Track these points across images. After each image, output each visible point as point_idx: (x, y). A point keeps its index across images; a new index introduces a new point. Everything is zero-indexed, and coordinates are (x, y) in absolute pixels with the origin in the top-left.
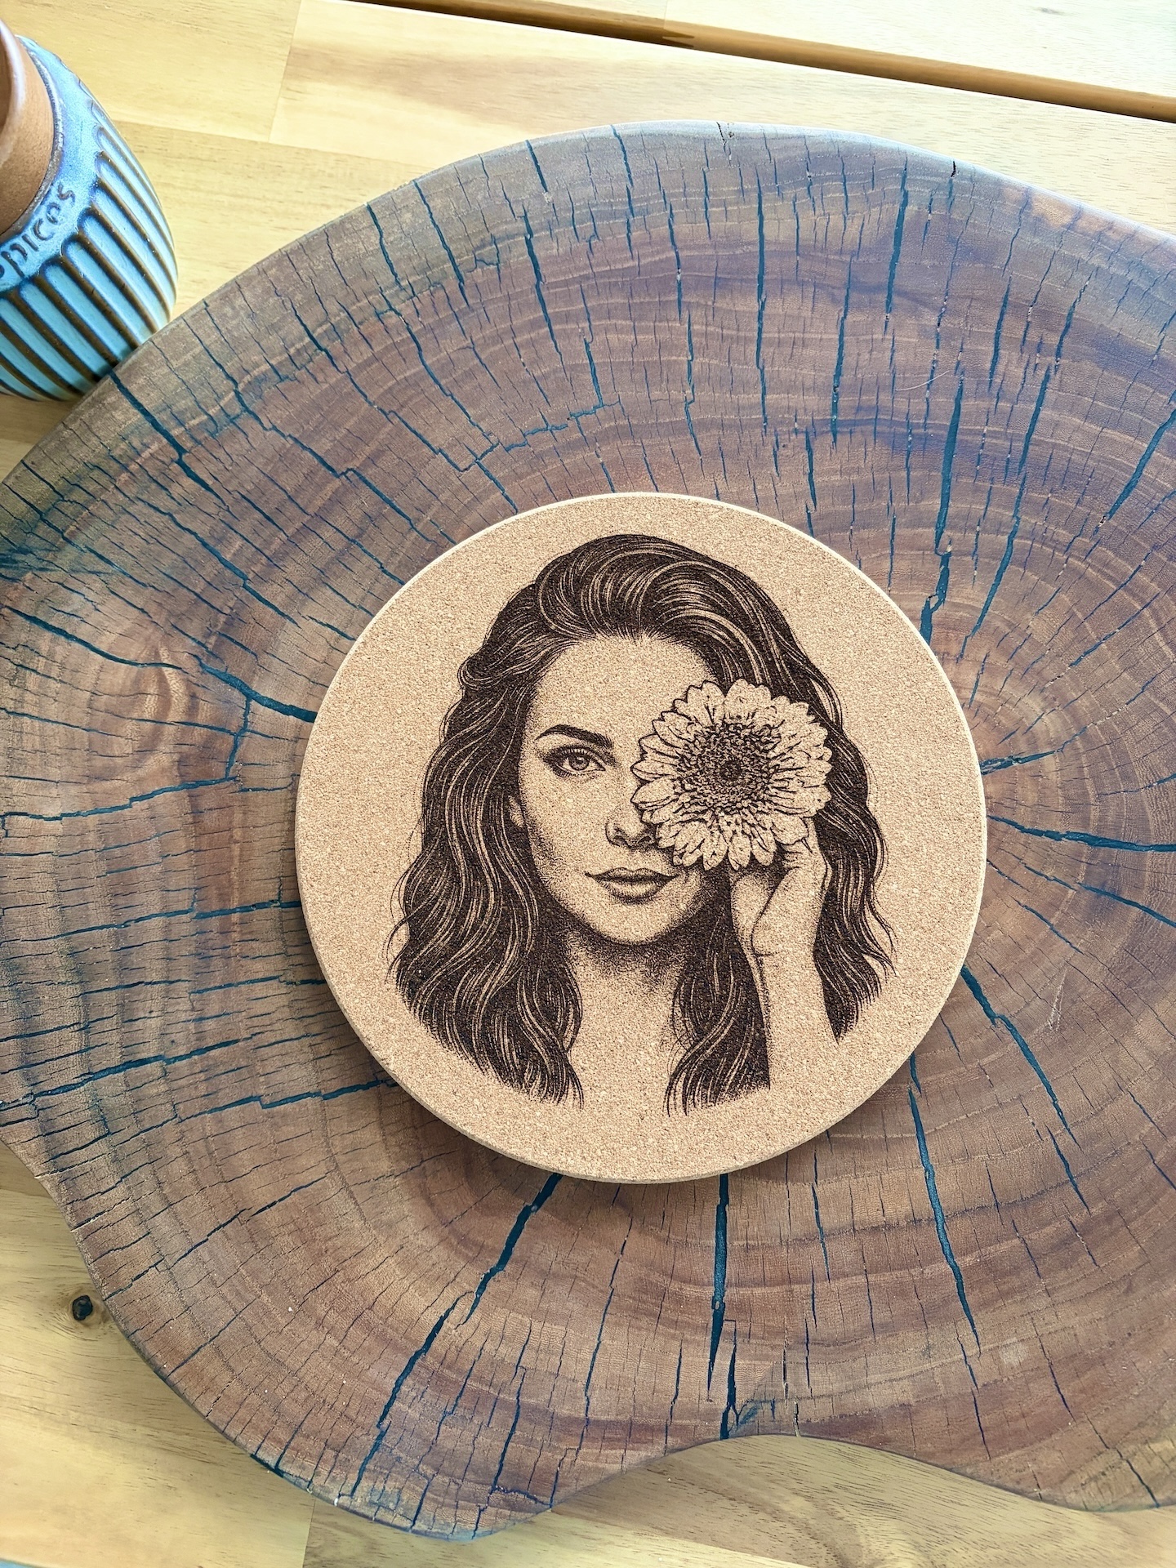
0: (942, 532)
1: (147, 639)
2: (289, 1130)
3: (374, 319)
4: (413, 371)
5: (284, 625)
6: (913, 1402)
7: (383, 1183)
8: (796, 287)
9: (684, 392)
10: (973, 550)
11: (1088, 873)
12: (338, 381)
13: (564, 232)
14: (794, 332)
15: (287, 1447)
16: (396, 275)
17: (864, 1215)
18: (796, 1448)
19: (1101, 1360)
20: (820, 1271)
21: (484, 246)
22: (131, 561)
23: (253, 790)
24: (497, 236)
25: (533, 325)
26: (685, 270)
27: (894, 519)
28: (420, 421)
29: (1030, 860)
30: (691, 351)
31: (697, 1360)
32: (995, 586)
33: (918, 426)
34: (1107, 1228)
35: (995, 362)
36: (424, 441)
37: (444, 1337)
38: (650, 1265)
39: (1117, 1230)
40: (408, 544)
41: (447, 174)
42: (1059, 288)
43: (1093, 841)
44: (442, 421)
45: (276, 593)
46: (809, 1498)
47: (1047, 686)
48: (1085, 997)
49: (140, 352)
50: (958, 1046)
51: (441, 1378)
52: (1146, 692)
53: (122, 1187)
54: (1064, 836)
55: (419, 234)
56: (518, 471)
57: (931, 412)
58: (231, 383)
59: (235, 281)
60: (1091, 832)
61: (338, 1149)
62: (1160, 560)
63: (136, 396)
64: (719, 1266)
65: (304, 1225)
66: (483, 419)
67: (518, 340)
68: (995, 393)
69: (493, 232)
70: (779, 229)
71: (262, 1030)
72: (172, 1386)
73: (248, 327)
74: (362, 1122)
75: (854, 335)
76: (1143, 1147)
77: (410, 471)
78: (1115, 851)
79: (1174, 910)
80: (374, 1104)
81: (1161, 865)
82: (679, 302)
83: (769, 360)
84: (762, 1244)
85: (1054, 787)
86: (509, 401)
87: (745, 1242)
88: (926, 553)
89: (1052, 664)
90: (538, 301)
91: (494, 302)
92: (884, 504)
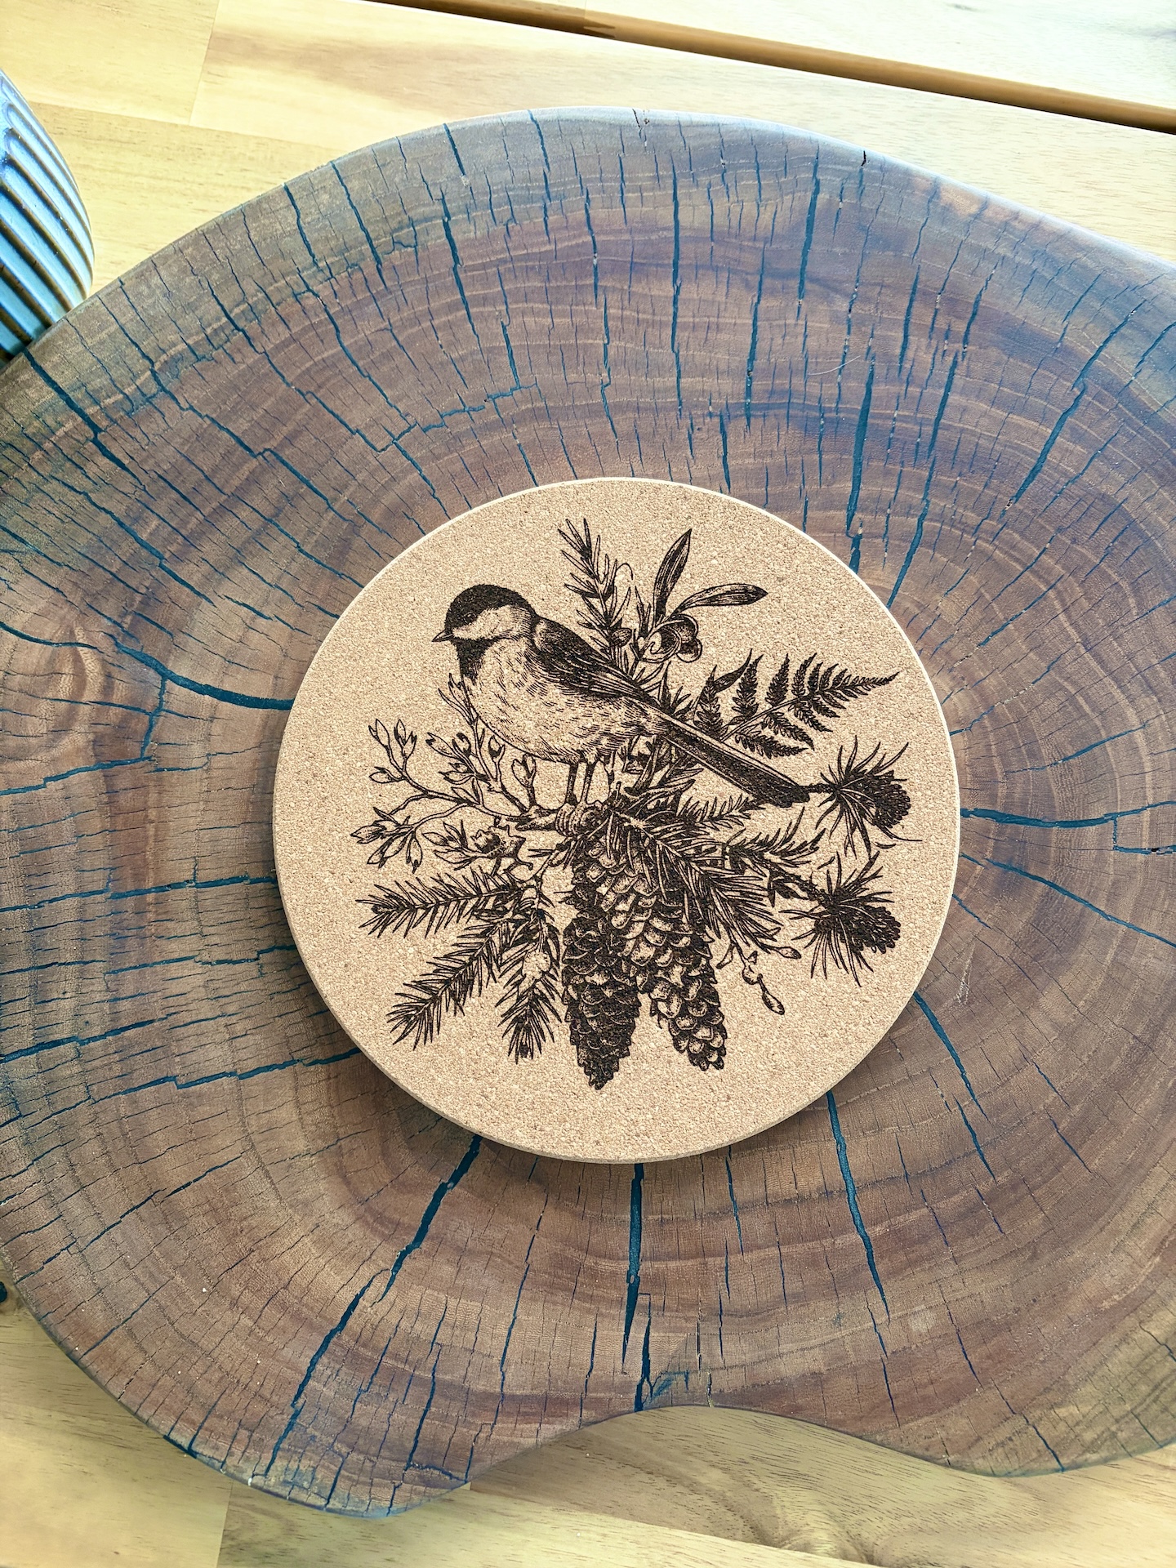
0: (853, 515)
1: (63, 618)
2: (205, 1110)
3: (291, 300)
4: (331, 352)
5: (199, 604)
6: (824, 1369)
7: (298, 1162)
8: (710, 272)
9: (600, 375)
10: (883, 532)
11: (996, 849)
12: (255, 362)
13: (482, 215)
14: (708, 317)
15: (200, 1428)
16: (313, 256)
17: (776, 1188)
18: (712, 1421)
19: (1008, 1326)
20: (734, 1244)
21: (401, 228)
22: (45, 540)
23: (169, 770)
24: (415, 219)
25: (451, 308)
26: (601, 254)
27: (806, 502)
28: (338, 402)
30: (607, 335)
31: (611, 1333)
32: (905, 568)
33: (830, 411)
34: (1012, 1196)
35: (904, 348)
36: (341, 422)
37: (360, 1315)
38: (567, 1241)
39: (1022, 1197)
40: (325, 523)
41: (365, 156)
43: (1002, 818)
44: (359, 401)
45: (192, 572)
46: (726, 1470)
47: (956, 665)
48: (992, 971)
49: (53, 330)
51: (356, 1355)
52: (1051, 672)
53: (33, 1170)
54: (972, 813)
55: (337, 215)
56: (435, 452)
57: (842, 397)
58: (147, 362)
59: (151, 259)
60: (999, 809)
61: (254, 1129)
62: (1064, 543)
63: (50, 374)
64: (634, 1240)
65: (219, 1205)
66: (400, 400)
67: (436, 322)
68: (905, 378)
69: (410, 214)
70: (694, 215)
71: (177, 1010)
72: (84, 1369)
73: (164, 306)
74: (279, 1101)
75: (768, 320)
76: (1047, 1117)
77: (327, 451)
78: (1022, 827)
79: (1078, 884)
80: (290, 1083)
81: (1065, 840)
82: (596, 286)
83: (685, 344)
84: (677, 1218)
85: (962, 766)
86: (426, 382)
87: (660, 1216)
88: (838, 535)
89: (961, 644)
90: (455, 283)
91: (412, 286)
92: (797, 487)
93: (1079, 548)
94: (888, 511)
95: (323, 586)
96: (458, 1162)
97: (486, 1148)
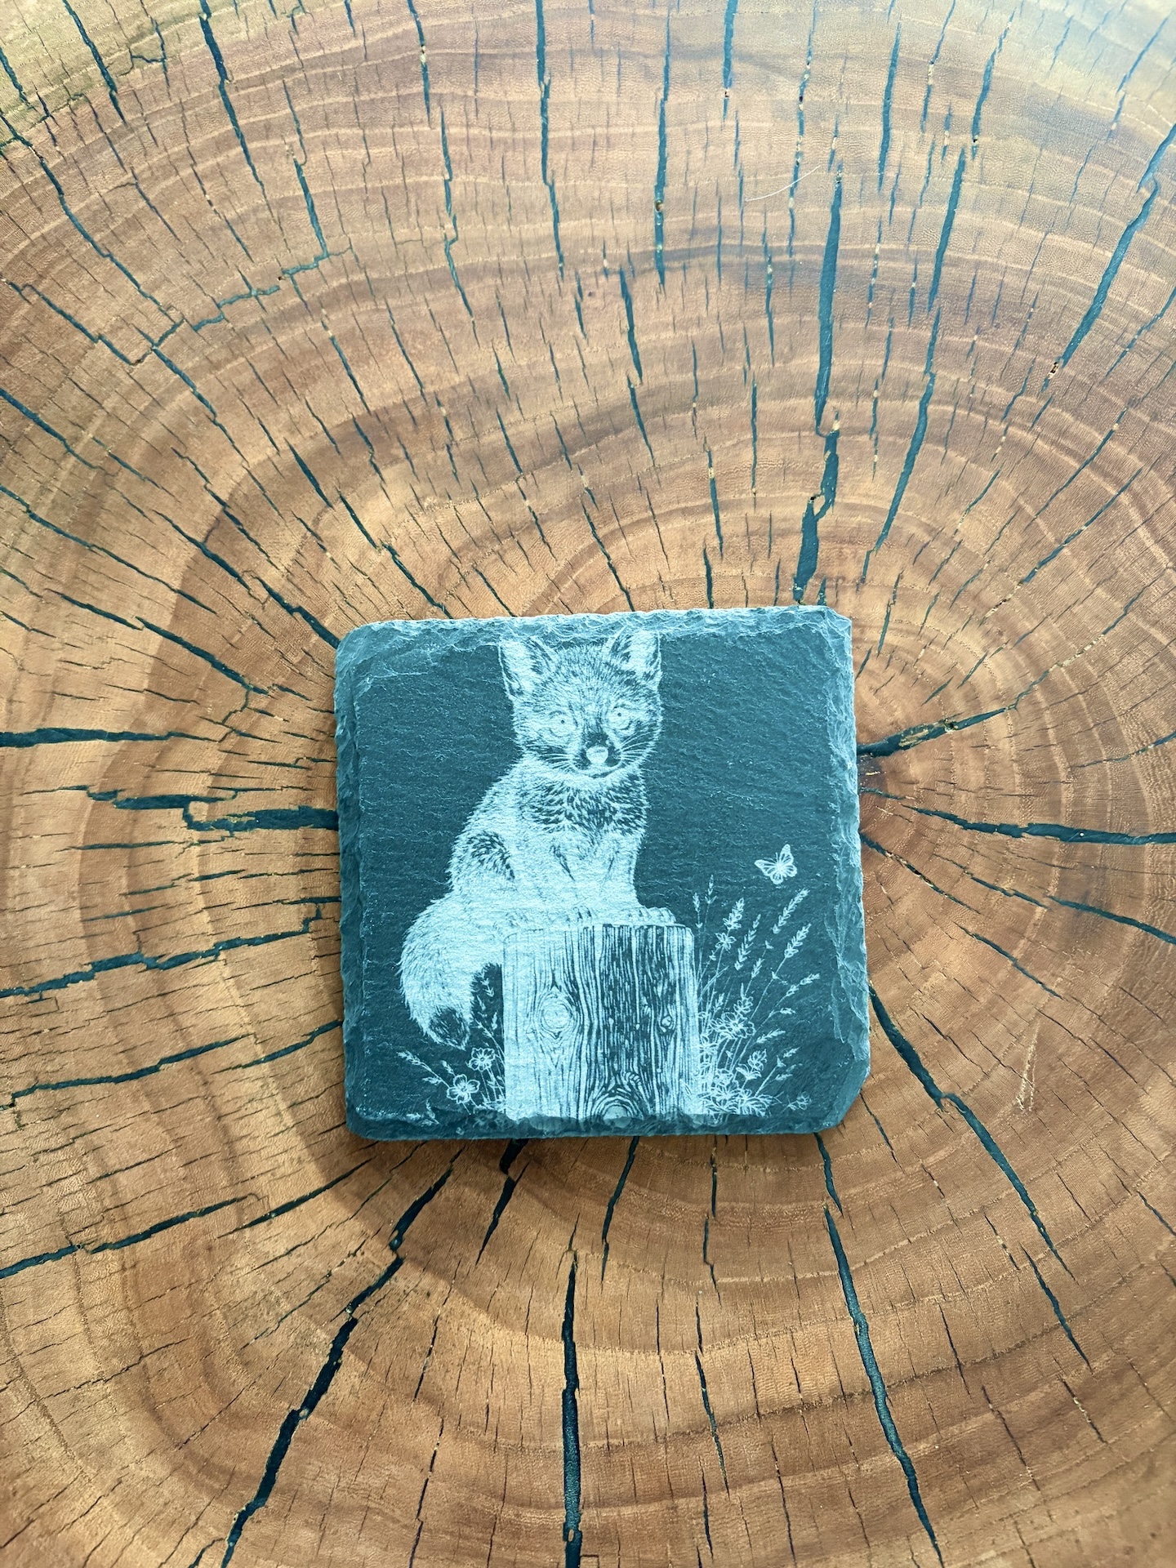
0: (824, 403)
4: (53, 225)
7: (88, 1392)
8: (592, 59)
9: (442, 226)
10: (870, 425)
11: (1063, 881)
14: (593, 127)
16: (20, 88)
17: (771, 1392)
20: (714, 1476)
21: (141, 36)
24: (160, 20)
25: (220, 145)
26: (431, 47)
27: (755, 390)
28: (69, 297)
29: (978, 868)
30: (449, 167)
32: (905, 476)
33: (780, 251)
34: (1115, 1389)
35: (885, 147)
36: (77, 326)
38: (473, 1484)
39: (1130, 1390)
40: (63, 474)
42: (970, 35)
43: (1066, 835)
44: (98, 294)
47: (989, 614)
48: (1068, 1060)
50: (892, 1141)
52: (1131, 615)
54: (1025, 830)
55: (50, 27)
56: (213, 359)
57: (797, 230)
60: (1063, 822)
61: (22, 1348)
62: (1140, 422)
64: (571, 1478)
66: (158, 287)
67: (199, 168)
68: (888, 193)
69: (152, 14)
74: (54, 1307)
75: (680, 124)
76: (1161, 1271)
77: (58, 370)
78: (1100, 846)
80: (68, 1279)
81: (1165, 862)
82: (427, 96)
83: (561, 171)
84: (630, 1443)
85: (1007, 762)
86: (193, 258)
87: (605, 1442)
88: (804, 434)
89: (994, 584)
90: (223, 108)
91: (161, 117)
92: (739, 368)
93: (1162, 427)
94: (876, 394)
95: (67, 565)
96: (313, 1379)
97: (352, 1357)
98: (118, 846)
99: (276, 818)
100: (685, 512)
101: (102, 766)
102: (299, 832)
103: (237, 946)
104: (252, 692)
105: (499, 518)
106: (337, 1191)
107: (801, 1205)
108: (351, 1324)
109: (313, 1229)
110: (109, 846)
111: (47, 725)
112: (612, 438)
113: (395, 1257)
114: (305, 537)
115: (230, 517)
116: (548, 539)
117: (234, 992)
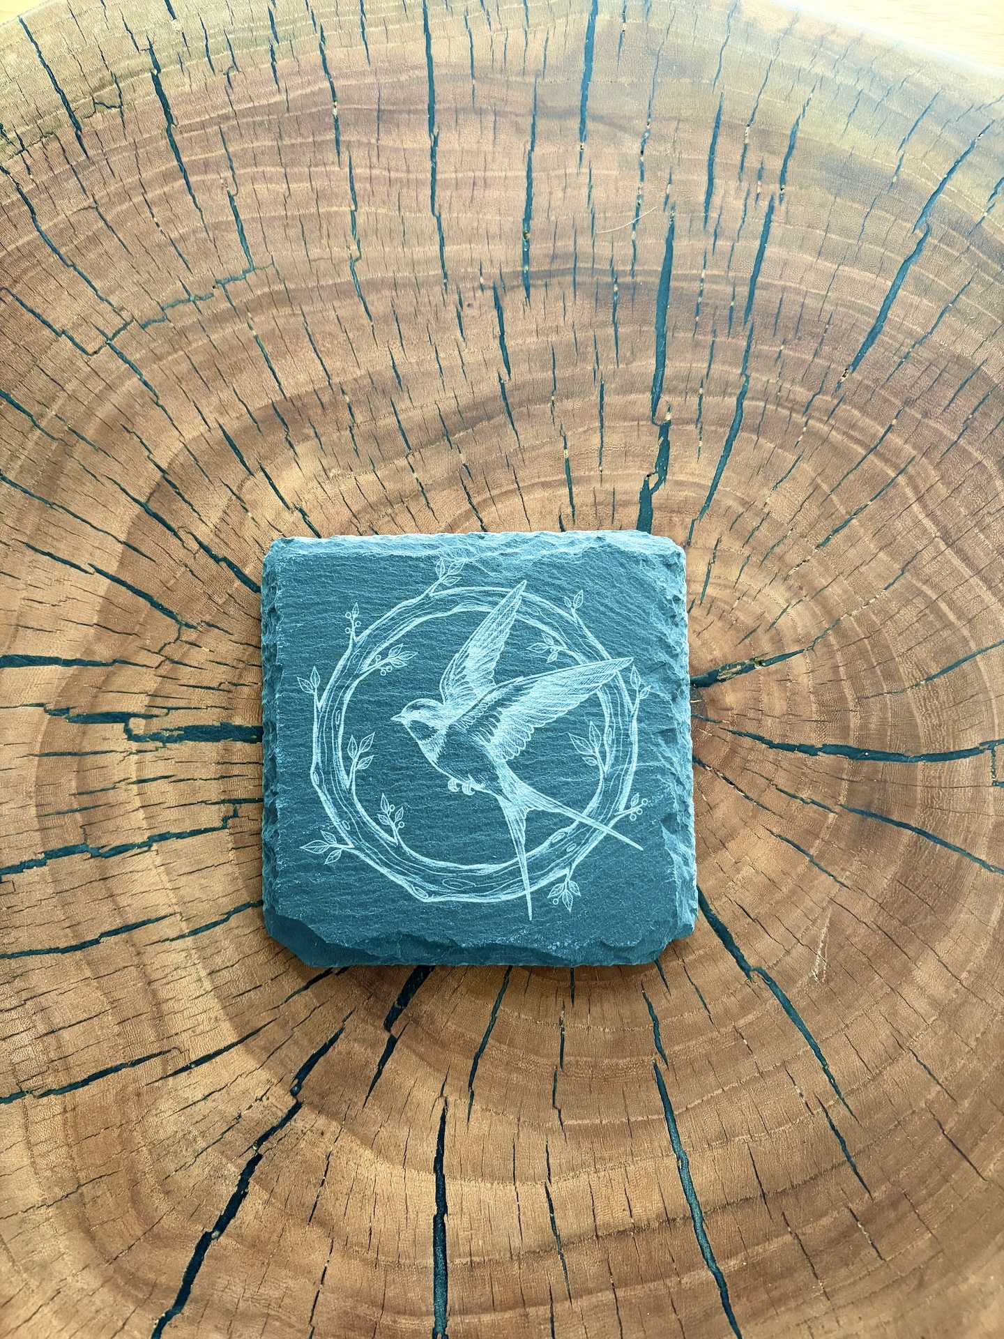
0: (659, 398)
4: (26, 239)
7: (33, 1215)
8: (473, 117)
9: (348, 248)
10: (696, 416)
11: (851, 792)
13: (198, 65)
14: (473, 171)
17: (607, 1217)
20: (560, 1288)
21: (103, 86)
24: (118, 74)
25: (166, 177)
26: (341, 103)
27: (602, 386)
28: (38, 298)
29: (781, 780)
30: (355, 200)
32: (724, 458)
33: (624, 273)
34: (892, 1215)
35: (709, 194)
36: (44, 322)
38: (357, 1295)
39: (904, 1216)
40: (30, 445)
42: (780, 103)
43: (854, 754)
44: (63, 297)
47: (791, 572)
50: (708, 1006)
52: (907, 575)
54: (820, 750)
55: (27, 77)
56: (158, 352)
57: (638, 257)
60: (852, 743)
62: (914, 418)
66: (112, 292)
67: (149, 196)
68: (712, 230)
69: (113, 69)
70: (450, 49)
74: (6, 1143)
75: (544, 170)
76: (930, 1116)
77: (28, 358)
78: (881, 764)
79: (952, 830)
80: (18, 1120)
81: (934, 777)
82: (337, 141)
83: (446, 205)
84: (490, 1260)
85: (805, 693)
86: (142, 269)
87: (469, 1259)
88: (641, 423)
89: (796, 547)
90: (170, 147)
91: (118, 153)
92: (590, 368)
93: (931, 423)
95: (31, 520)
96: (224, 1206)
97: (257, 1187)
98: (70, 754)
99: (202, 732)
100: (545, 485)
101: (57, 688)
102: (220, 745)
103: (167, 839)
104: (184, 628)
105: (391, 487)
106: (247, 1046)
107: (634, 1059)
108: (258, 1158)
109: (226, 1078)
110: (62, 754)
111: (11, 652)
112: (485, 423)
113: (295, 1101)
114: (230, 500)
115: (169, 483)
116: (431, 505)
117: (164, 878)
